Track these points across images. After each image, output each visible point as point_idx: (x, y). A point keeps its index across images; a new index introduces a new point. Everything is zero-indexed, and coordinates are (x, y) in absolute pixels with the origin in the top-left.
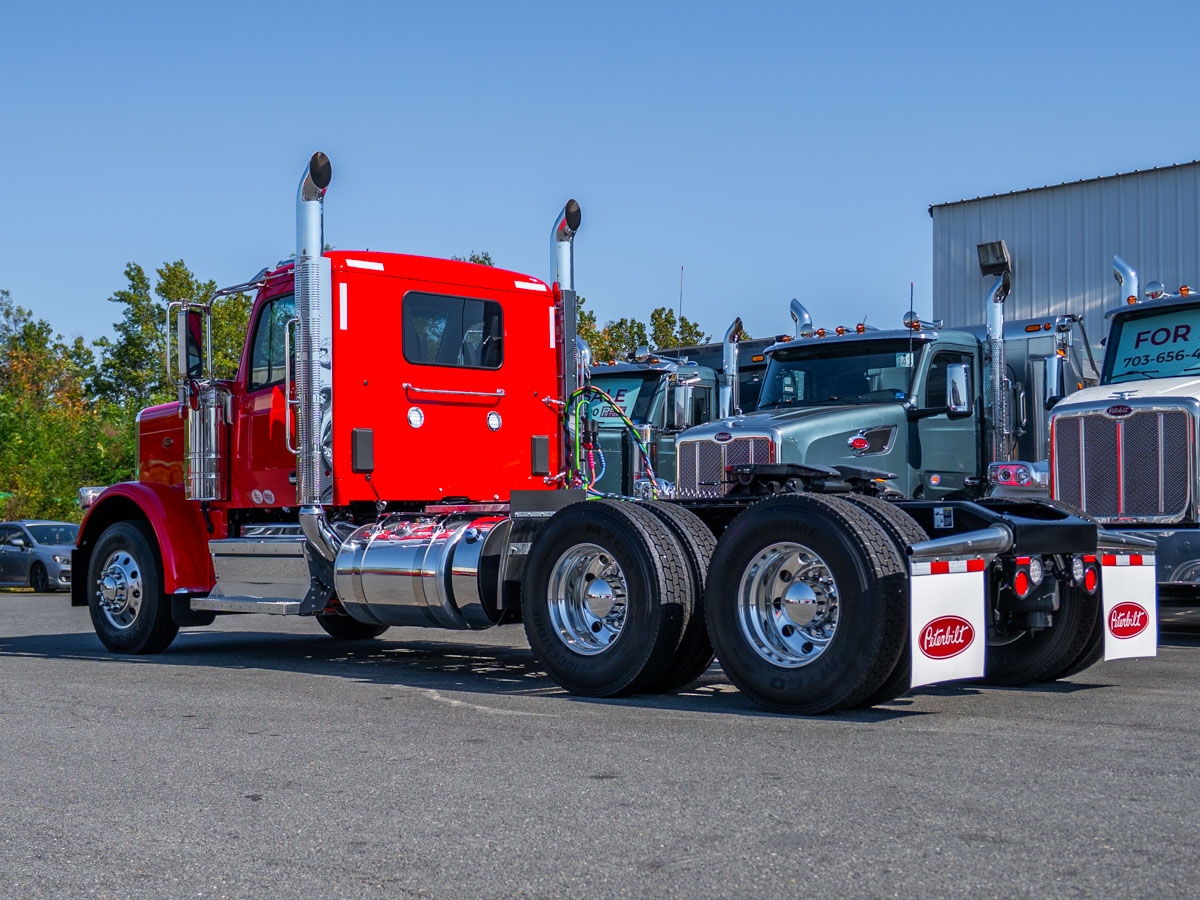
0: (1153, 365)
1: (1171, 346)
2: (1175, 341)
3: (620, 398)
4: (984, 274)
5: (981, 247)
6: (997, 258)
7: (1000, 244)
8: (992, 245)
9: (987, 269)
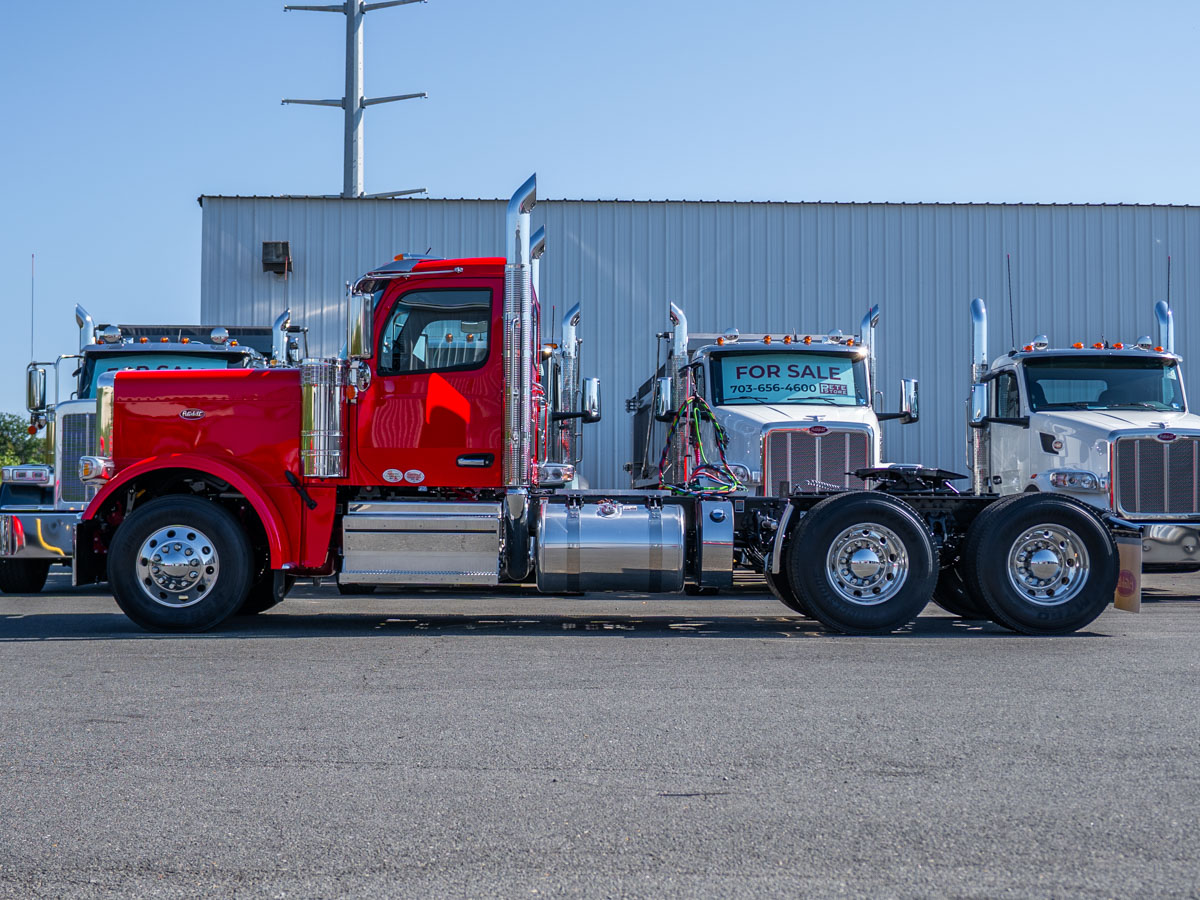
0: (756, 393)
1: (765, 380)
2: (769, 376)
4: (265, 270)
5: (266, 245)
6: (278, 257)
7: (285, 245)
8: (276, 244)
9: (269, 266)
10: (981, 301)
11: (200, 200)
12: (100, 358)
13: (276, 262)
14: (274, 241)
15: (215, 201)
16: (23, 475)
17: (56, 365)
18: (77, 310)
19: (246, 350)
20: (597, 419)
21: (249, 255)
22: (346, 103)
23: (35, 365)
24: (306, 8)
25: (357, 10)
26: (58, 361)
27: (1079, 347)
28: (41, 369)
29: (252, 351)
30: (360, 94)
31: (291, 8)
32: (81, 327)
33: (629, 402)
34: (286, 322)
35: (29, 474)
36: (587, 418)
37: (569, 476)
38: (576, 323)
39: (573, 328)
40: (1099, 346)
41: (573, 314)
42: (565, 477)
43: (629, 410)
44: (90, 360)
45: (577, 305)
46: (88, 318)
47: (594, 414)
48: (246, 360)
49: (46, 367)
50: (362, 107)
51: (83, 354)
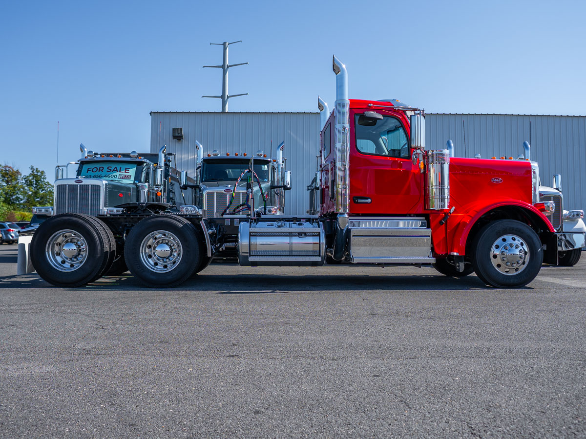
3: (127, 171)
4: (173, 139)
5: (173, 129)
6: (178, 134)
7: (181, 129)
8: (178, 129)
9: (175, 137)
10: (451, 141)
11: (151, 113)
12: (85, 164)
13: (178, 136)
14: (177, 128)
15: (156, 114)
16: (40, 211)
17: (66, 166)
18: (81, 146)
19: (145, 160)
20: (290, 189)
21: (168, 134)
22: (223, 97)
23: (58, 167)
24: (210, 67)
25: (226, 67)
26: (68, 165)
27: (494, 158)
28: (61, 168)
29: (148, 161)
30: (227, 94)
31: (205, 67)
32: (82, 152)
33: (308, 187)
34: (164, 150)
35: (43, 210)
36: (285, 188)
37: (275, 212)
38: (283, 150)
39: (281, 152)
40: (503, 158)
41: (281, 146)
42: (273, 212)
43: (308, 190)
44: (81, 165)
45: (283, 143)
46: (86, 150)
47: (289, 186)
48: (145, 164)
49: (63, 167)
50: (228, 98)
51: (79, 163)
